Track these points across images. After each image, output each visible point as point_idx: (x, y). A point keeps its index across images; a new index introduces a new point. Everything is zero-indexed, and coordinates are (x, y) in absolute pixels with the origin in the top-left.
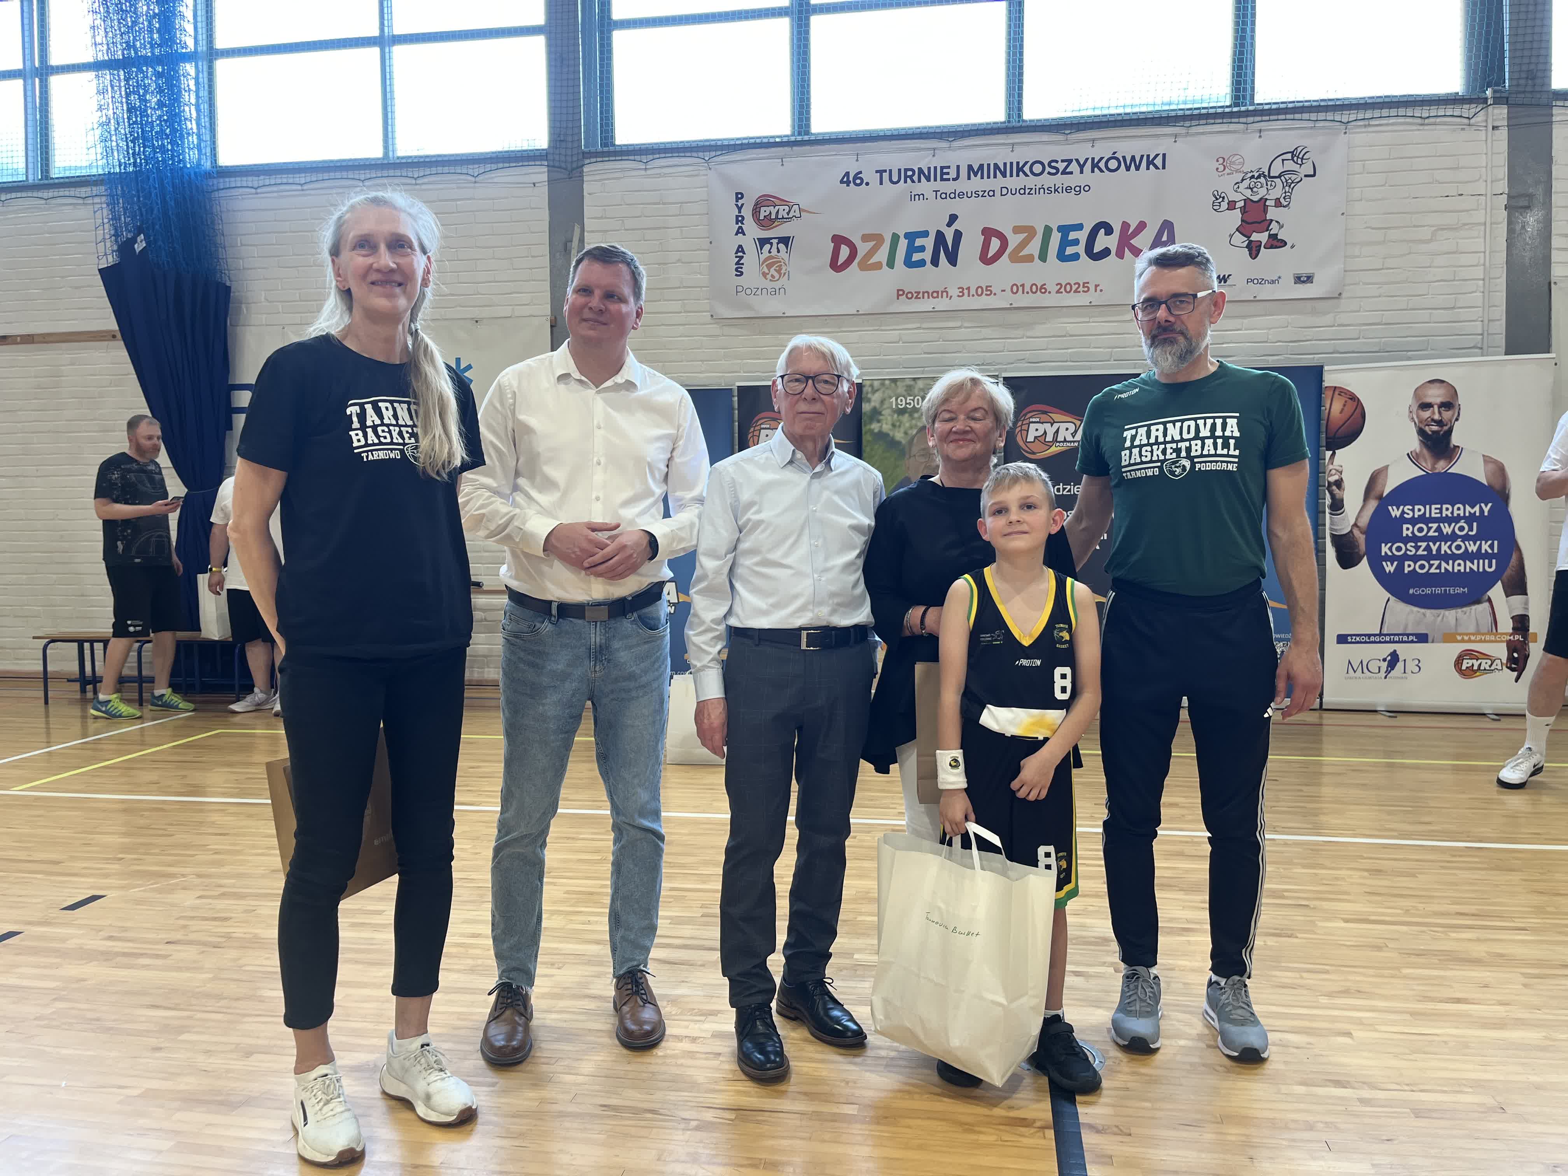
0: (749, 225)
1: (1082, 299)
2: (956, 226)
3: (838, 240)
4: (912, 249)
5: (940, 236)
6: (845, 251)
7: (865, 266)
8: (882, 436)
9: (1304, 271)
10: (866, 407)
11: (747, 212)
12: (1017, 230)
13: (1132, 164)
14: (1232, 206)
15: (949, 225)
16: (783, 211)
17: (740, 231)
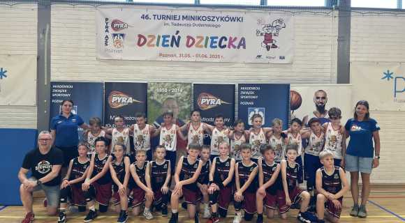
0: (110, 29)
1: (217, 60)
2: (179, 34)
3: (140, 36)
4: (164, 41)
5: (173, 37)
6: (142, 40)
7: (149, 45)
8: (154, 101)
9: (282, 55)
10: (148, 91)
11: (109, 25)
12: (198, 37)
13: (233, 19)
14: (262, 34)
15: (177, 34)
16: (122, 25)
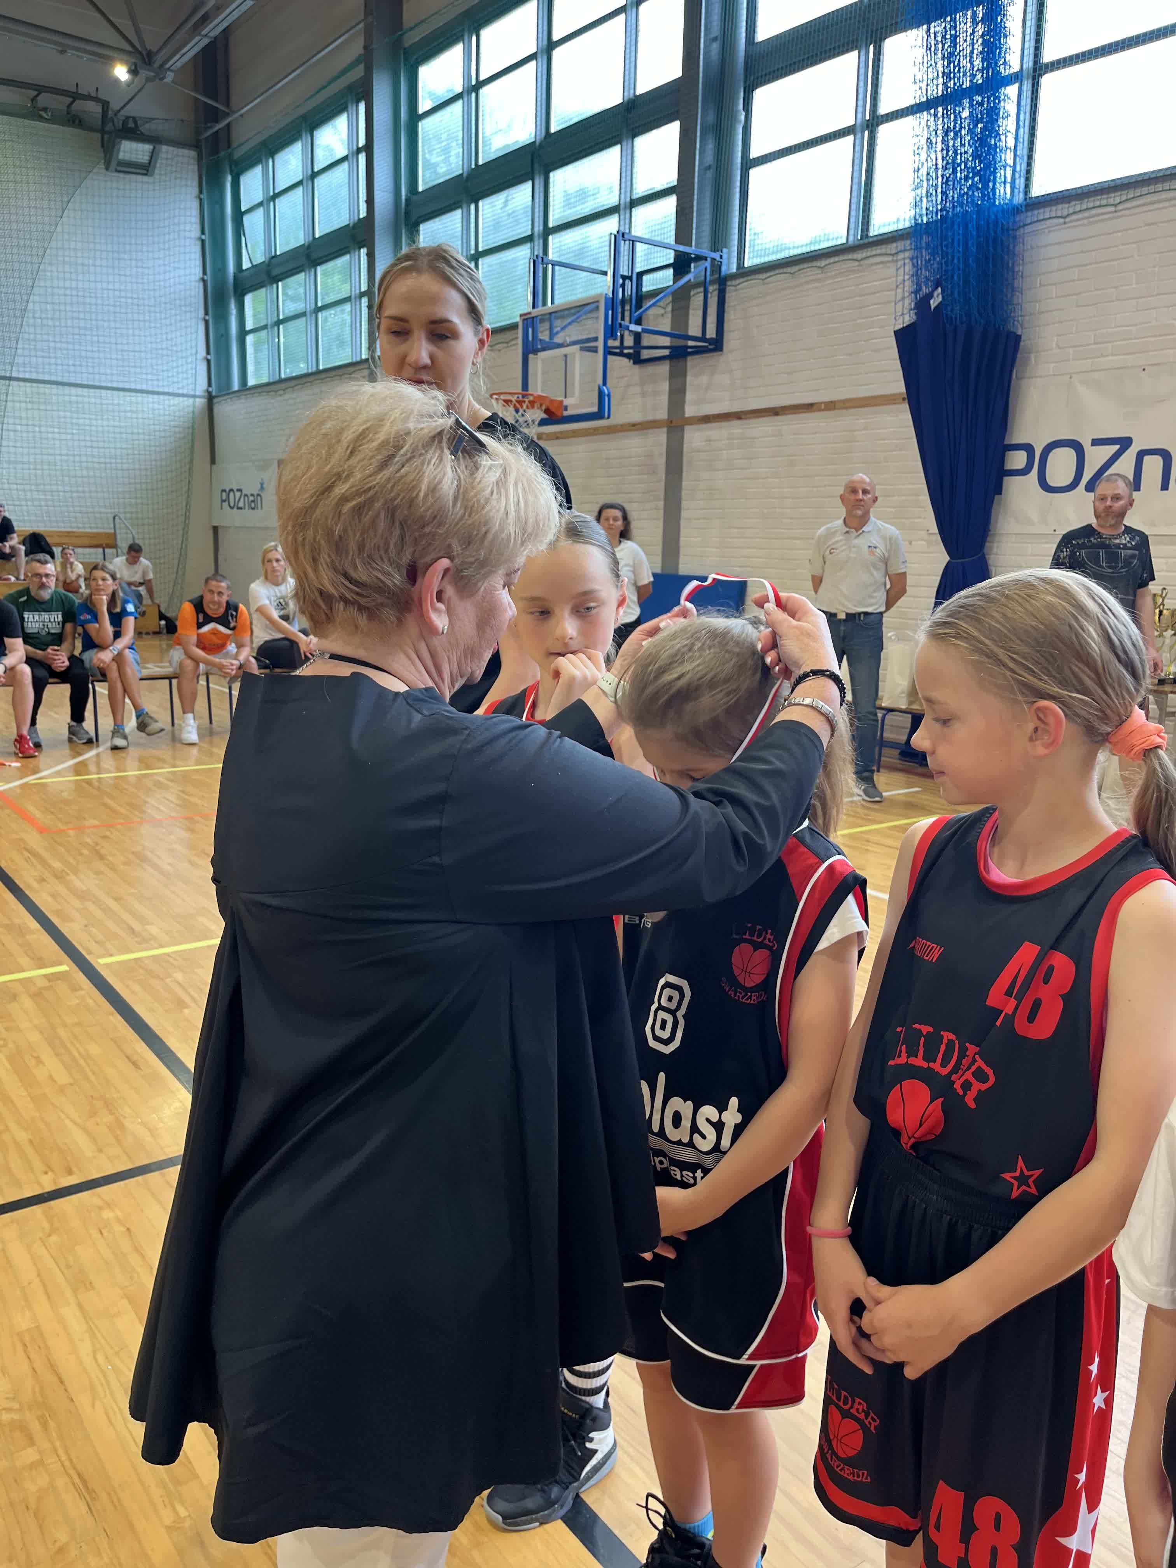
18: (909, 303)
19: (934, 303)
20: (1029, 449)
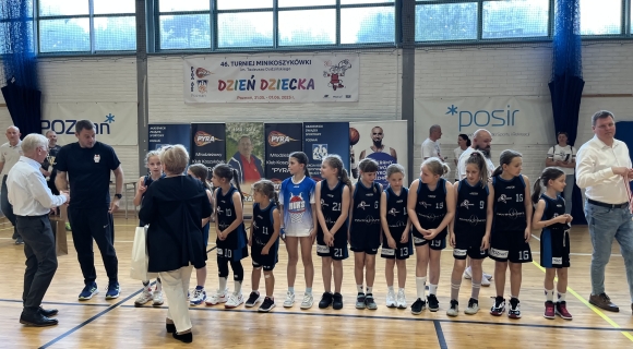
0: (195, 77)
1: (288, 101)
2: (254, 79)
3: (221, 82)
4: (241, 85)
5: (249, 82)
6: (223, 85)
7: (228, 89)
8: (231, 139)
9: (348, 94)
10: (227, 131)
11: (194, 73)
12: (271, 80)
13: (302, 62)
14: (329, 75)
15: (252, 78)
16: (205, 73)
17: (193, 78)
18: (5, 81)
19: (13, 81)
20: (49, 122)
